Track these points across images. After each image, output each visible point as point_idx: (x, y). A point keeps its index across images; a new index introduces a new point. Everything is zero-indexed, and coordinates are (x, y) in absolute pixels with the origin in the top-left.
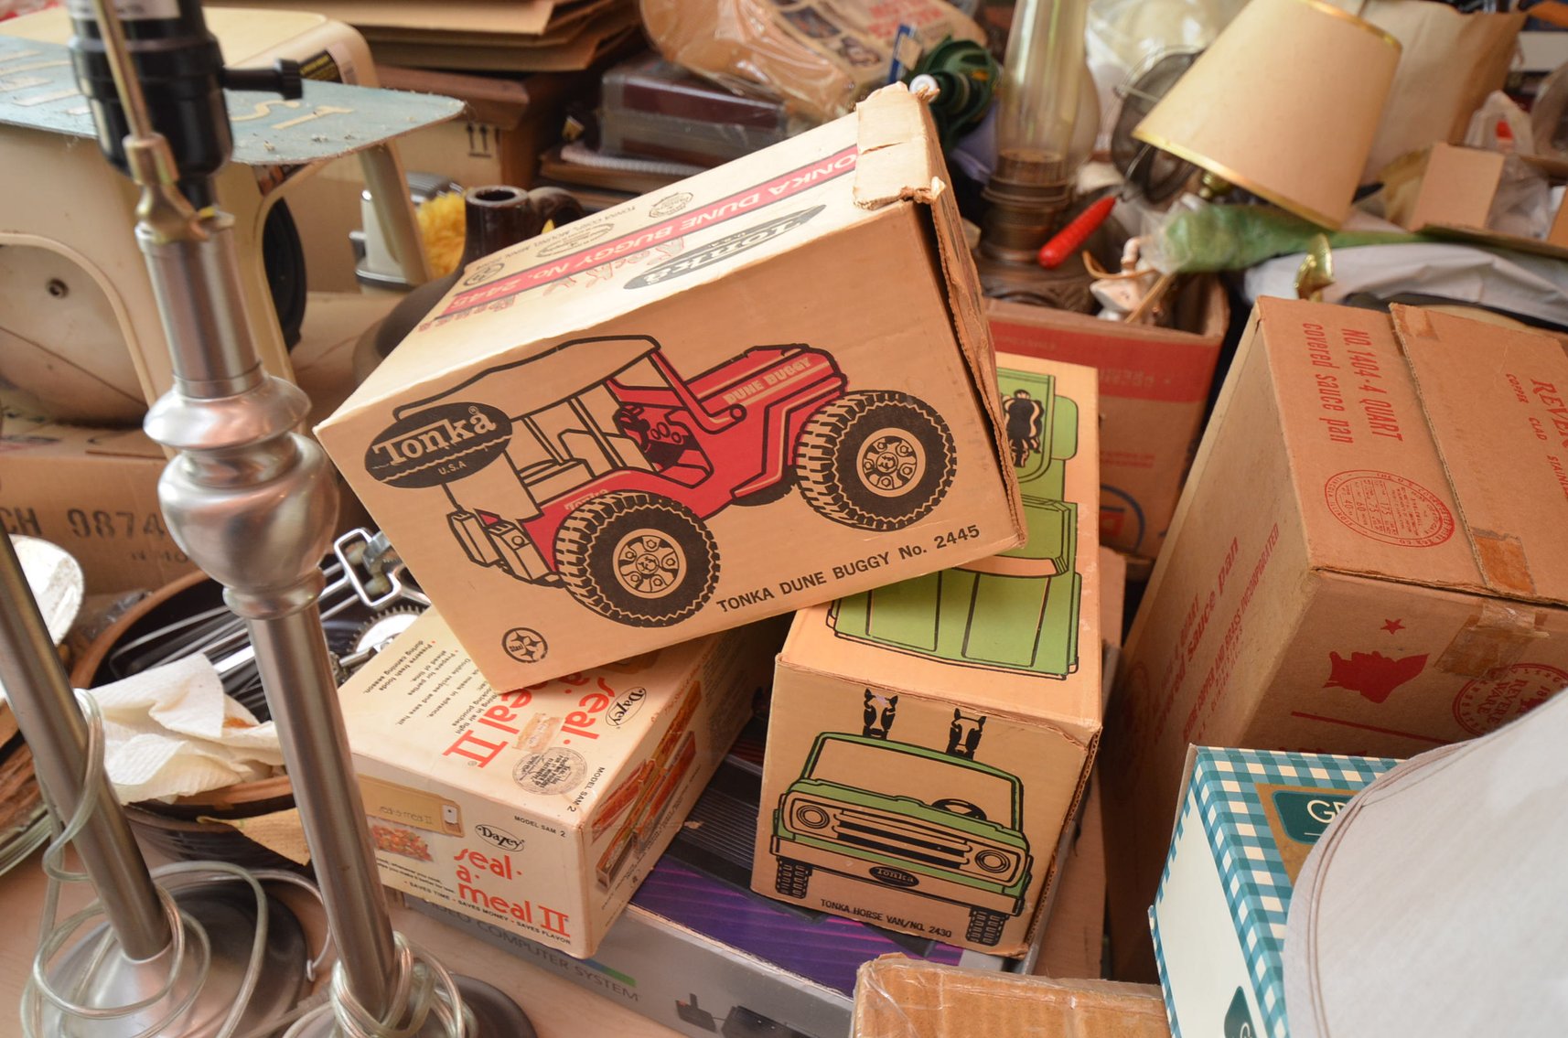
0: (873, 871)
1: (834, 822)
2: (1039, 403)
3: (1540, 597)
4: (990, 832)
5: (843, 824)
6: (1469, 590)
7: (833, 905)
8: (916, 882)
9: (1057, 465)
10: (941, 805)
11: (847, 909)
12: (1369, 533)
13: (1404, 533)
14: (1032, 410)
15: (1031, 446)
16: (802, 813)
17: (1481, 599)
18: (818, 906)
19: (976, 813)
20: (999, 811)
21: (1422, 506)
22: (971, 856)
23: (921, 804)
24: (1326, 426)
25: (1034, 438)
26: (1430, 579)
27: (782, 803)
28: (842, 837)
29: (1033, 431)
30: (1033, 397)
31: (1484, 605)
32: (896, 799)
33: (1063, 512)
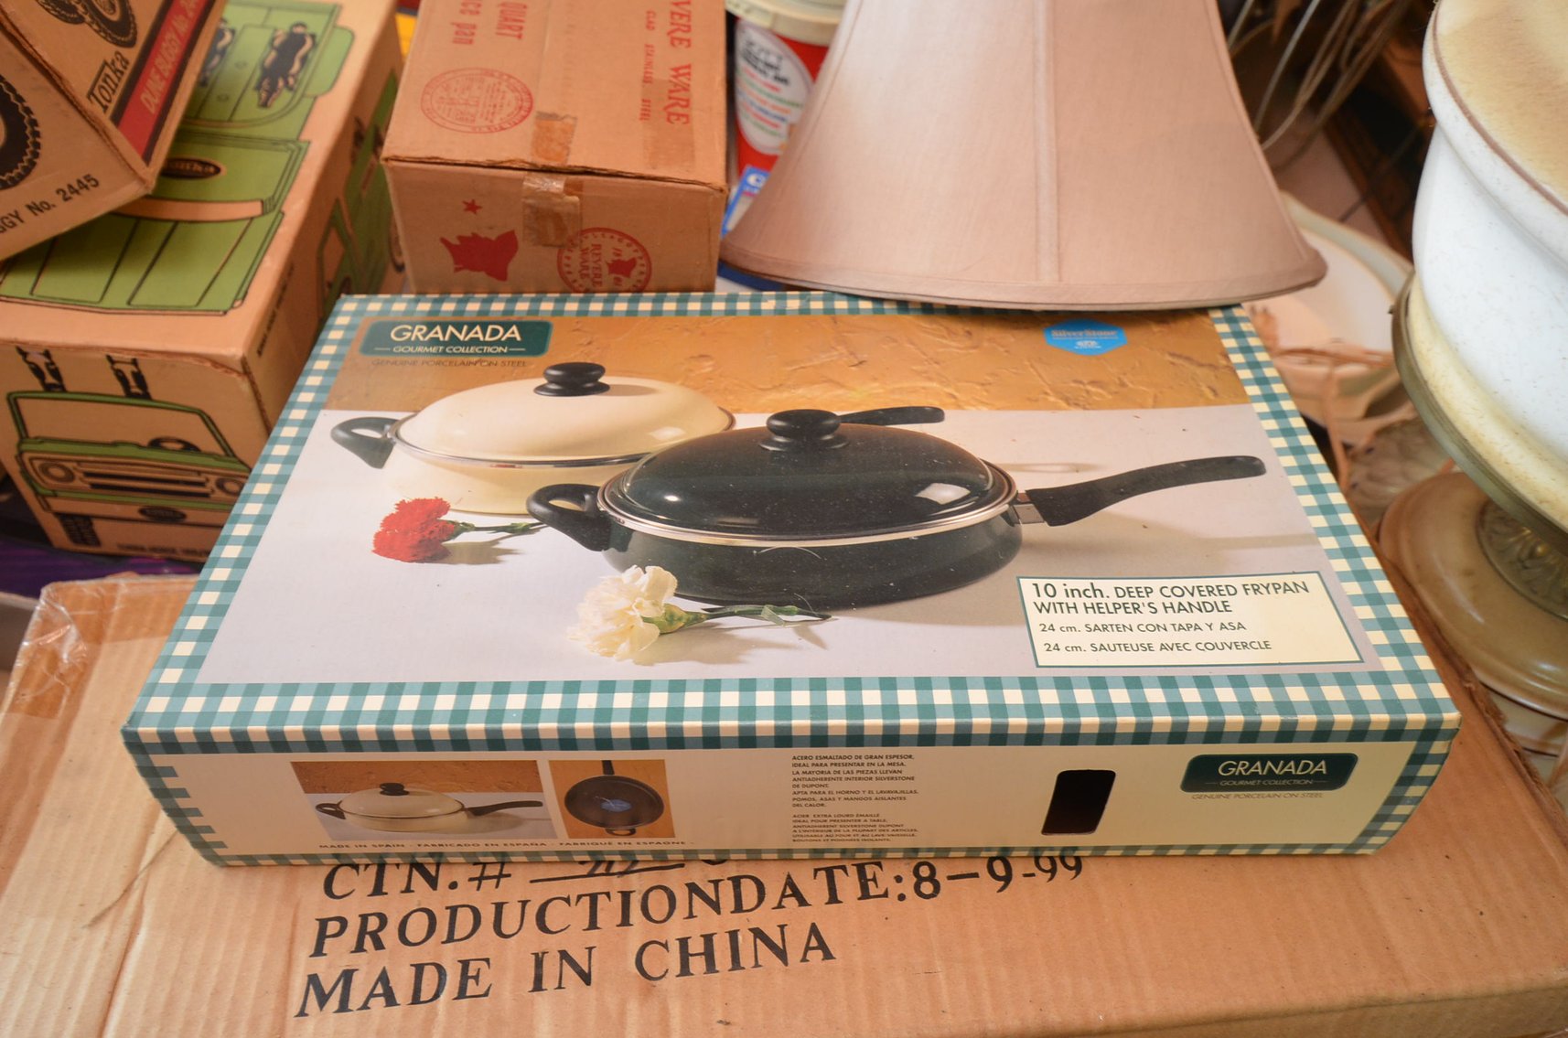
0: (142, 512)
1: (78, 475)
2: (313, 36)
3: (570, 166)
4: (211, 461)
5: (88, 475)
6: (515, 166)
7: (129, 547)
8: (184, 516)
9: (307, 102)
10: (156, 444)
11: (142, 549)
12: (448, 125)
13: (480, 122)
14: (303, 42)
15: (286, 83)
16: (45, 470)
17: (526, 172)
18: (115, 550)
19: (189, 447)
20: (205, 441)
21: (510, 96)
22: (212, 485)
23: (139, 446)
24: (455, 28)
25: (293, 76)
26: (481, 159)
27: (22, 464)
28: (94, 486)
29: (296, 66)
30: (311, 30)
31: (527, 177)
32: (115, 444)
33: (293, 151)
